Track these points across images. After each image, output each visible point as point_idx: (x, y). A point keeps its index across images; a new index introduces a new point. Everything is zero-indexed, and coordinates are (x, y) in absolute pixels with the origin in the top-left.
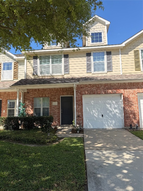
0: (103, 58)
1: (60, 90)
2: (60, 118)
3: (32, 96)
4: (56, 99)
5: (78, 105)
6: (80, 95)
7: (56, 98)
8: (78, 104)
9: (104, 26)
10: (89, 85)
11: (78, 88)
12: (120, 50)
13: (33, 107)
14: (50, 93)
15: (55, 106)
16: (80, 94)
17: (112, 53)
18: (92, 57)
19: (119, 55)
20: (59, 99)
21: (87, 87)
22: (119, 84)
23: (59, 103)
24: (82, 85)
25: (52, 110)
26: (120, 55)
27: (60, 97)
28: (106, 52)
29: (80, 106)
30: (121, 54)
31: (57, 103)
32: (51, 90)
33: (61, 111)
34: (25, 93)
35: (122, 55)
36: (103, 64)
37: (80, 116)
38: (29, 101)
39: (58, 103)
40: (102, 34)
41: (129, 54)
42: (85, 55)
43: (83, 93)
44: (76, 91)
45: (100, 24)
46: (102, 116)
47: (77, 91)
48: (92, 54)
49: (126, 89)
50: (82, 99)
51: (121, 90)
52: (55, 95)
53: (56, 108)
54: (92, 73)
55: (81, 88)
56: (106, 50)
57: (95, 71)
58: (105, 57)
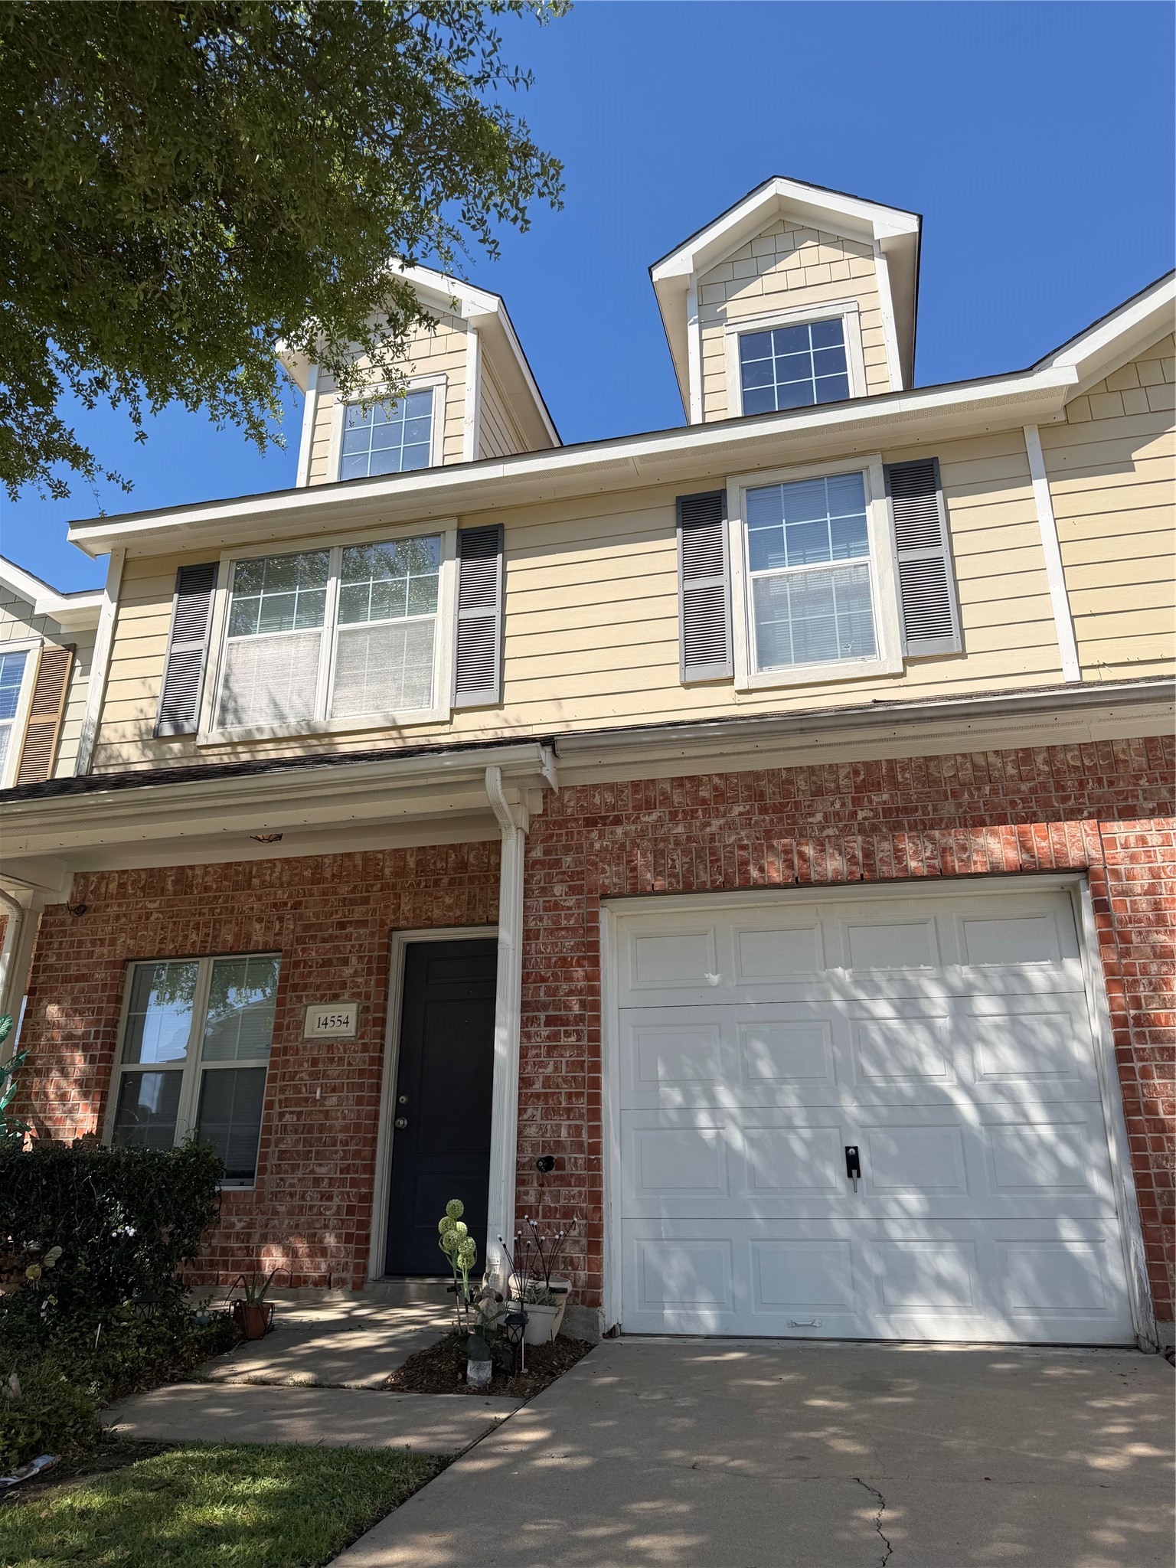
0: (858, 531)
1: (401, 872)
2: (368, 1198)
3: (113, 942)
4: (348, 971)
5: (549, 1021)
6: (571, 902)
7: (354, 960)
8: (545, 1007)
9: (860, 265)
10: (678, 782)
11: (560, 824)
12: (1033, 441)
13: (108, 1059)
14: (297, 905)
15: (330, 1048)
16: (572, 890)
17: (947, 474)
18: (735, 532)
19: (1027, 480)
20: (385, 971)
21: (650, 806)
22: (1026, 755)
23: (371, 1019)
24: (595, 787)
25: (289, 1094)
26: (1040, 486)
27: (388, 947)
28: (885, 467)
29: (567, 1034)
30: (1052, 476)
31: (349, 1011)
32: (307, 873)
33: (399, 1111)
34: (51, 910)
35: (1059, 486)
36: (861, 593)
37: (561, 1164)
38: (75, 1000)
39: (364, 1010)
40: (850, 326)
41: (1143, 471)
42: (670, 516)
43: (610, 876)
44: (529, 866)
45: (828, 253)
46: (853, 1162)
47: (537, 853)
48: (735, 499)
49: (1129, 814)
50: (594, 946)
51: (1069, 827)
52: (342, 926)
53: (334, 1070)
54: (741, 683)
55: (590, 823)
56: (883, 451)
57: (766, 657)
58: (879, 513)
